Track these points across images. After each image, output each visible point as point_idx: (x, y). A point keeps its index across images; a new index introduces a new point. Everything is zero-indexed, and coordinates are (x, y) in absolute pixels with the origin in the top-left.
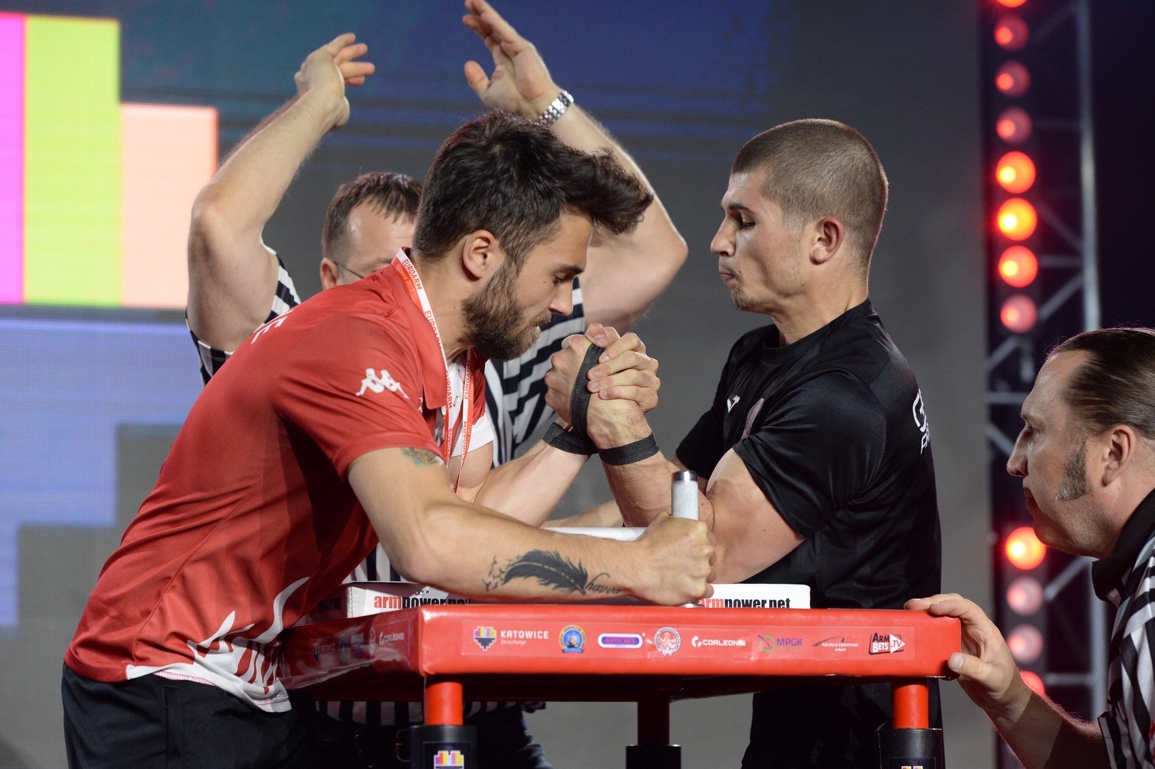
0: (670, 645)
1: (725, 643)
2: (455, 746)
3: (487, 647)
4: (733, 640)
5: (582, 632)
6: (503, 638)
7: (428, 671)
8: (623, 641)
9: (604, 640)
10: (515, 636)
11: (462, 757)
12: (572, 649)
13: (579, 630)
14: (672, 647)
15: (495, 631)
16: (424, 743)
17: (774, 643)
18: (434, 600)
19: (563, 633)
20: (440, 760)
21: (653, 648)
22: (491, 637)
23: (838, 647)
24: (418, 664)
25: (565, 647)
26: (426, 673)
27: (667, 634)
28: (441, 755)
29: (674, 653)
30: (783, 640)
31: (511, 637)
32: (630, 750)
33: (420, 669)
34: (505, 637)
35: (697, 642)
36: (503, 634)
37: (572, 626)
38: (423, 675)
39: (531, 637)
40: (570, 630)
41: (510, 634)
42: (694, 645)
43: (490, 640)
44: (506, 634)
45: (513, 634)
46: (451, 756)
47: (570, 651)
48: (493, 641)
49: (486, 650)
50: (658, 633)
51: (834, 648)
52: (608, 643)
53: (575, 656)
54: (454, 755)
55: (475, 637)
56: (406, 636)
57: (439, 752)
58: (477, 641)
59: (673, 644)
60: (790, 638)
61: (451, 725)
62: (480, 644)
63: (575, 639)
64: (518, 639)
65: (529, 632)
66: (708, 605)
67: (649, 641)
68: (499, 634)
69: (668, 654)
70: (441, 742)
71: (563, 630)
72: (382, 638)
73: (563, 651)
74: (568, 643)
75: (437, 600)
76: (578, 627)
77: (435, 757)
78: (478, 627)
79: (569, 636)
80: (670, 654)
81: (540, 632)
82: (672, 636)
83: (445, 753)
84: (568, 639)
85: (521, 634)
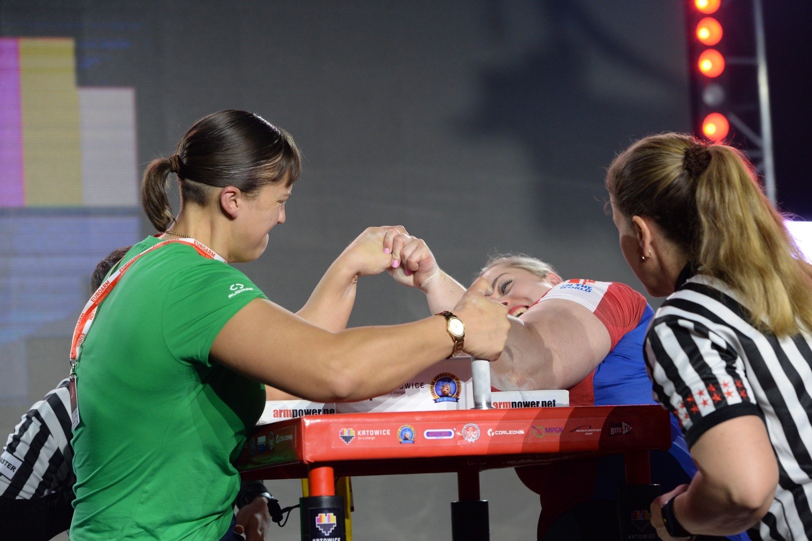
0: (473, 435)
1: (510, 432)
2: (330, 510)
3: (349, 442)
4: (515, 430)
5: (412, 429)
6: (360, 436)
7: (309, 460)
8: (440, 434)
9: (428, 434)
10: (368, 434)
11: (335, 517)
12: (407, 441)
13: (410, 428)
14: (475, 436)
15: (354, 431)
16: (309, 509)
17: (544, 431)
18: (313, 410)
19: (400, 430)
20: (320, 520)
21: (462, 438)
22: (351, 435)
23: (587, 432)
24: (302, 456)
25: (401, 440)
26: (308, 462)
27: (471, 428)
28: (321, 516)
29: (476, 441)
30: (549, 429)
31: (365, 434)
32: (453, 505)
33: (304, 459)
34: (360, 435)
35: (491, 433)
36: (359, 433)
37: (406, 425)
38: (306, 463)
39: (378, 434)
40: (405, 428)
41: (364, 432)
42: (489, 434)
43: (350, 438)
44: (361, 433)
45: (366, 433)
46: (327, 517)
47: (405, 443)
48: (353, 438)
49: (348, 444)
50: (465, 427)
51: (585, 432)
52: (431, 436)
53: (409, 446)
54: (329, 516)
55: (340, 436)
56: (294, 436)
57: (319, 515)
58: (342, 438)
59: (475, 434)
60: (555, 427)
61: (327, 496)
62: (344, 440)
63: (408, 434)
64: (370, 436)
65: (377, 431)
66: (500, 407)
67: (459, 434)
68: (356, 433)
69: (472, 442)
70: (321, 508)
71: (400, 428)
72: (278, 438)
73: (401, 442)
74: (403, 437)
75: (316, 410)
76: (410, 426)
77: (317, 518)
78: (342, 429)
79: (404, 432)
80: (473, 442)
81: (384, 431)
82: (474, 429)
83: (323, 515)
84: (404, 434)
85: (372, 432)
